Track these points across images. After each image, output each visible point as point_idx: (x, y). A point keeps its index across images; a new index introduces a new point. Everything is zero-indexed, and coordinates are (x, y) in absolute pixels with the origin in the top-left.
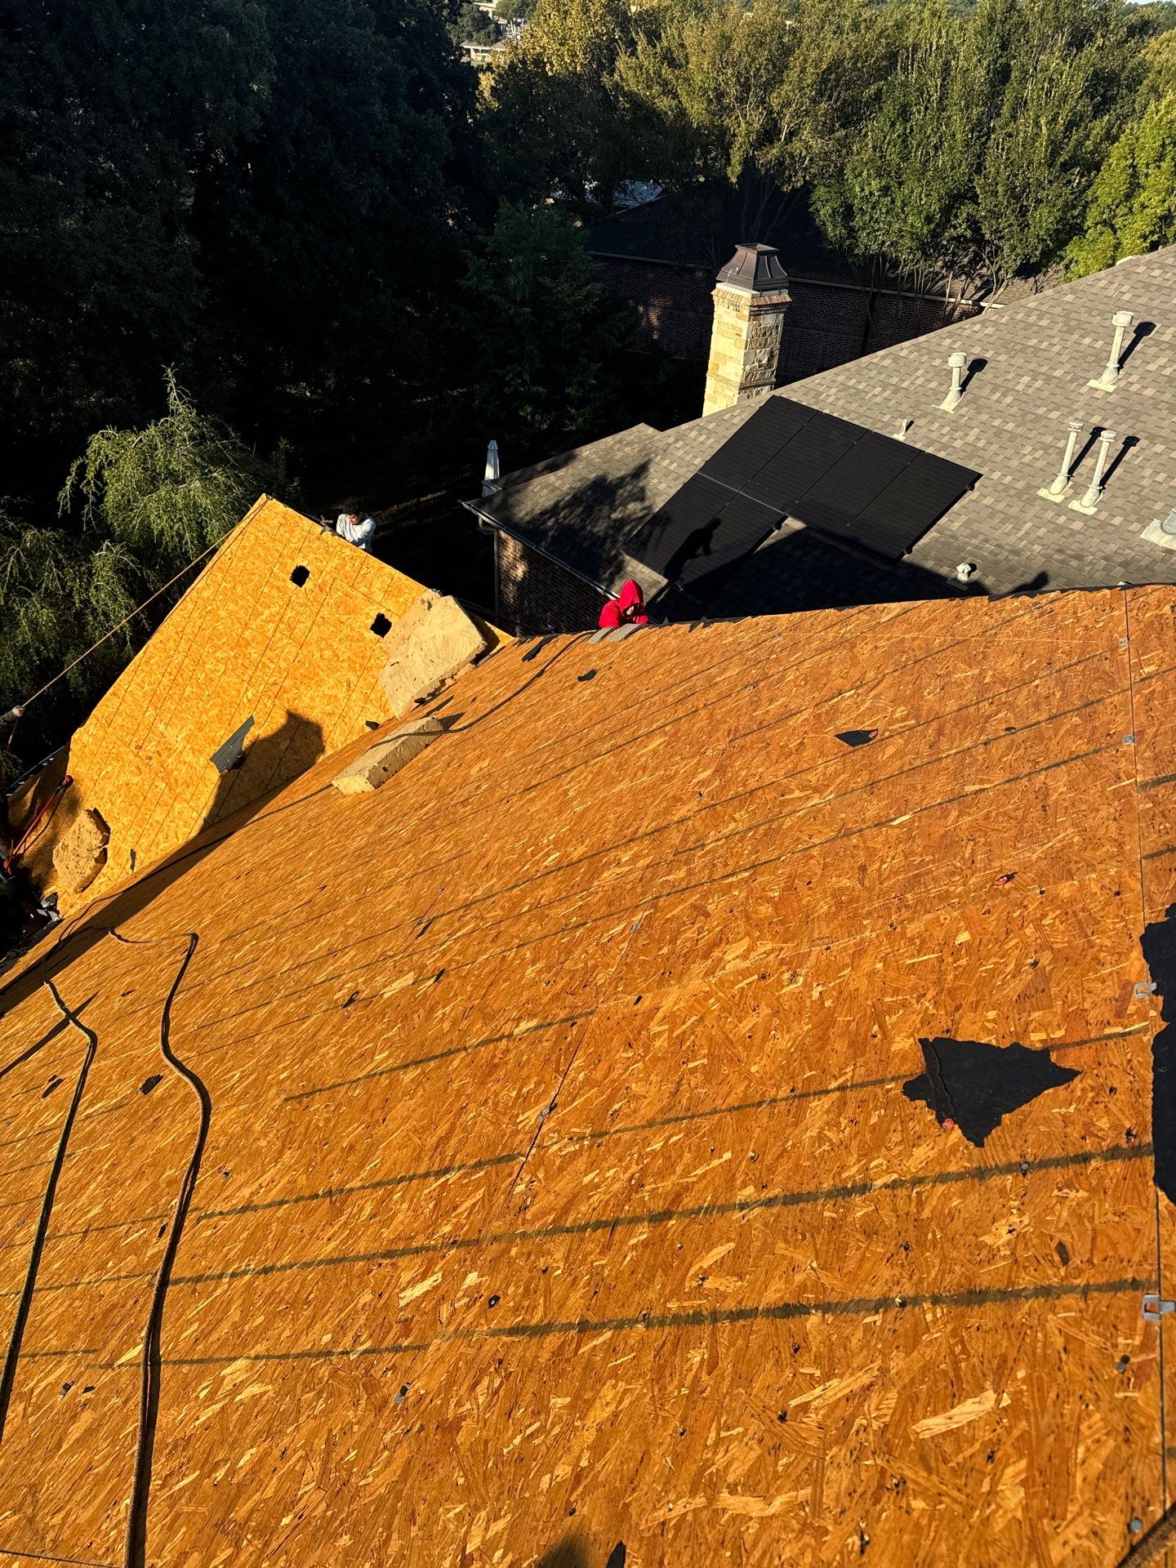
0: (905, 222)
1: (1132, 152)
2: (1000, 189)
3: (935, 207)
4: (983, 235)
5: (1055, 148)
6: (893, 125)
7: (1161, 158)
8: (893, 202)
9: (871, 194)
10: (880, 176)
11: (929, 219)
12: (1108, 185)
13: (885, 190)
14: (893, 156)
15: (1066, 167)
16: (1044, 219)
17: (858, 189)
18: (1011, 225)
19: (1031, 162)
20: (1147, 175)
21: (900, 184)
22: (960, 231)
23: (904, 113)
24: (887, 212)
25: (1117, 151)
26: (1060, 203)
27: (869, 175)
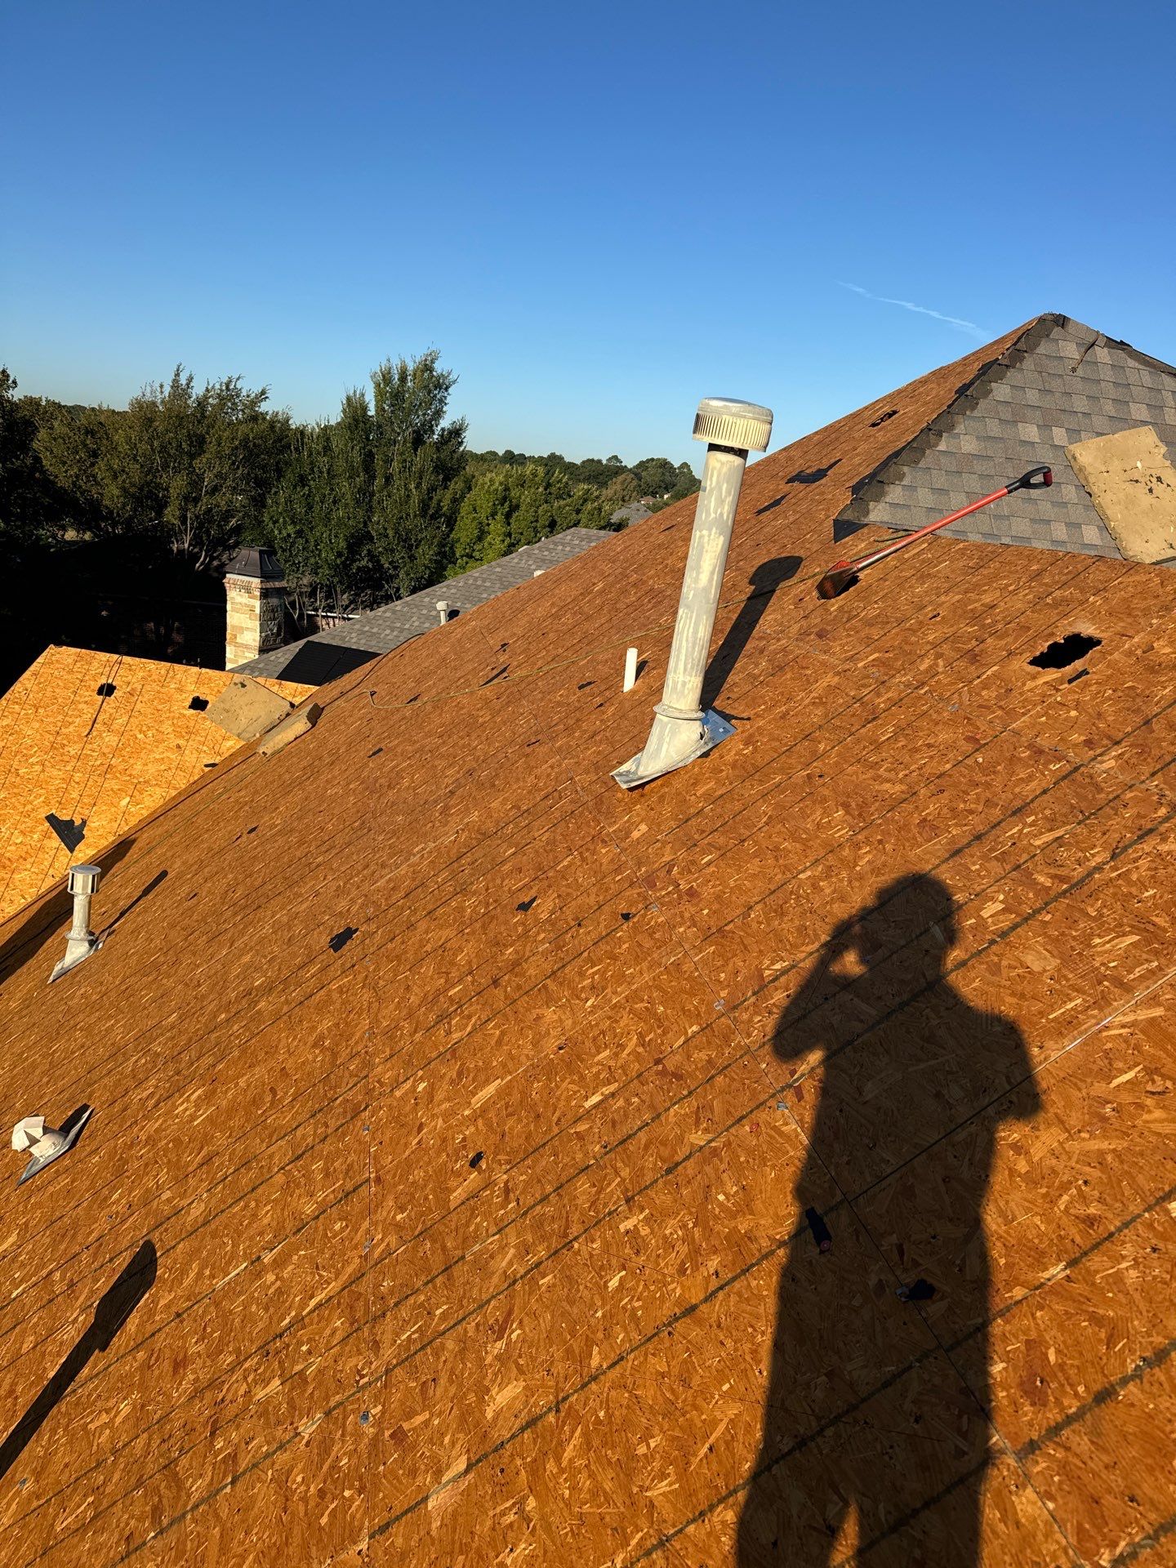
0: (319, 555)
1: (475, 509)
2: (391, 533)
3: (343, 544)
4: (382, 566)
5: (425, 506)
6: (295, 487)
7: (493, 514)
8: (307, 541)
9: (289, 535)
10: (294, 523)
11: (340, 554)
12: (464, 531)
13: (300, 533)
14: (300, 509)
15: (433, 517)
16: (426, 554)
17: (276, 532)
18: (403, 558)
19: (408, 514)
20: (488, 525)
21: (312, 529)
22: (363, 563)
23: (302, 480)
24: (304, 549)
25: (465, 507)
26: (436, 541)
27: (285, 522)
